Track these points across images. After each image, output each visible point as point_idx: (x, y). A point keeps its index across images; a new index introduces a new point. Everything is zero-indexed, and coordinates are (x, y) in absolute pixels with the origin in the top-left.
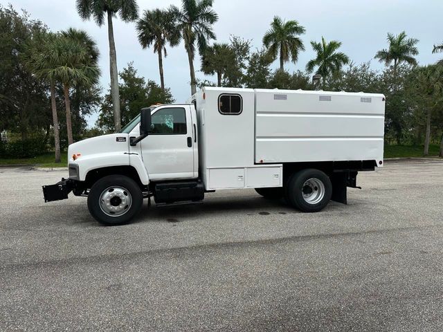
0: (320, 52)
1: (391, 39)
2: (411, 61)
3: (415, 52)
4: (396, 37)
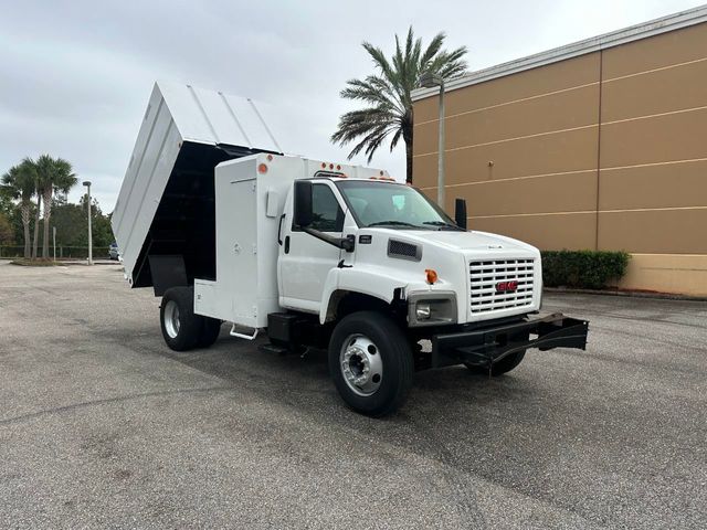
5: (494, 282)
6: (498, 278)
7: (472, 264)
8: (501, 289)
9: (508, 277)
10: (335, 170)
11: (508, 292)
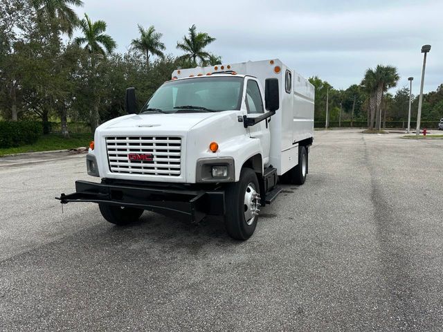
0: (85, 30)
1: (142, 31)
2: (159, 54)
3: (163, 47)
4: (146, 30)
5: (128, 152)
6: (131, 150)
7: (109, 138)
8: (135, 159)
9: (143, 150)
10: (226, 69)
11: (144, 162)
